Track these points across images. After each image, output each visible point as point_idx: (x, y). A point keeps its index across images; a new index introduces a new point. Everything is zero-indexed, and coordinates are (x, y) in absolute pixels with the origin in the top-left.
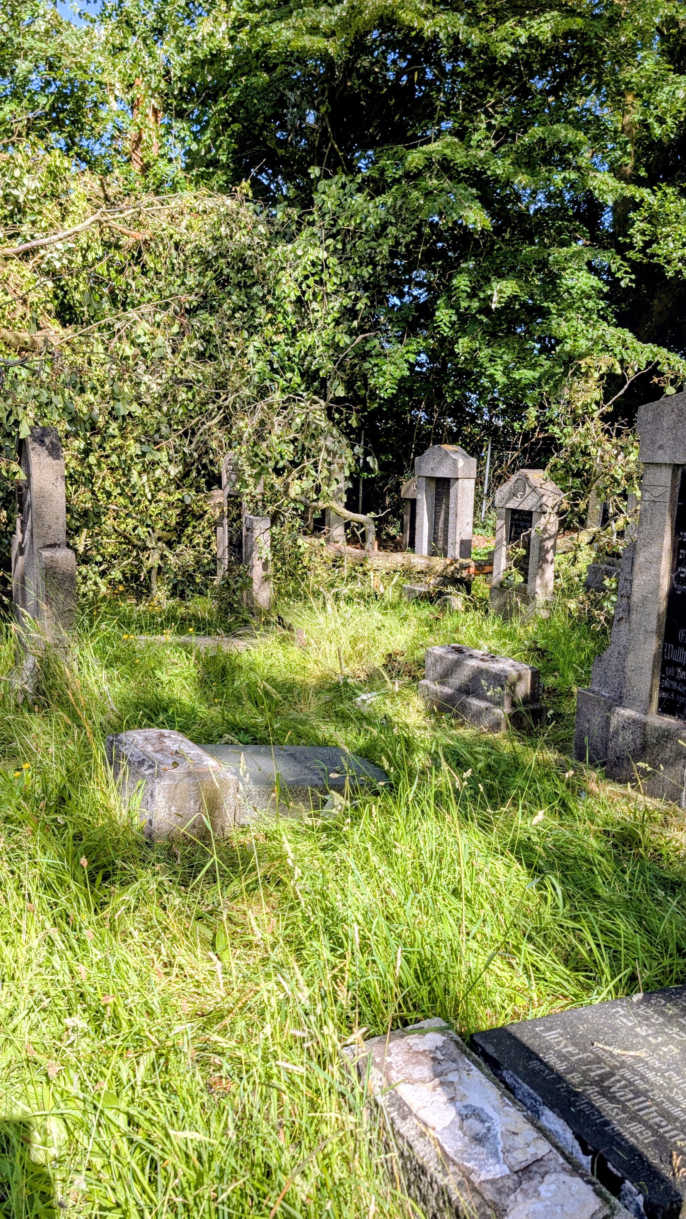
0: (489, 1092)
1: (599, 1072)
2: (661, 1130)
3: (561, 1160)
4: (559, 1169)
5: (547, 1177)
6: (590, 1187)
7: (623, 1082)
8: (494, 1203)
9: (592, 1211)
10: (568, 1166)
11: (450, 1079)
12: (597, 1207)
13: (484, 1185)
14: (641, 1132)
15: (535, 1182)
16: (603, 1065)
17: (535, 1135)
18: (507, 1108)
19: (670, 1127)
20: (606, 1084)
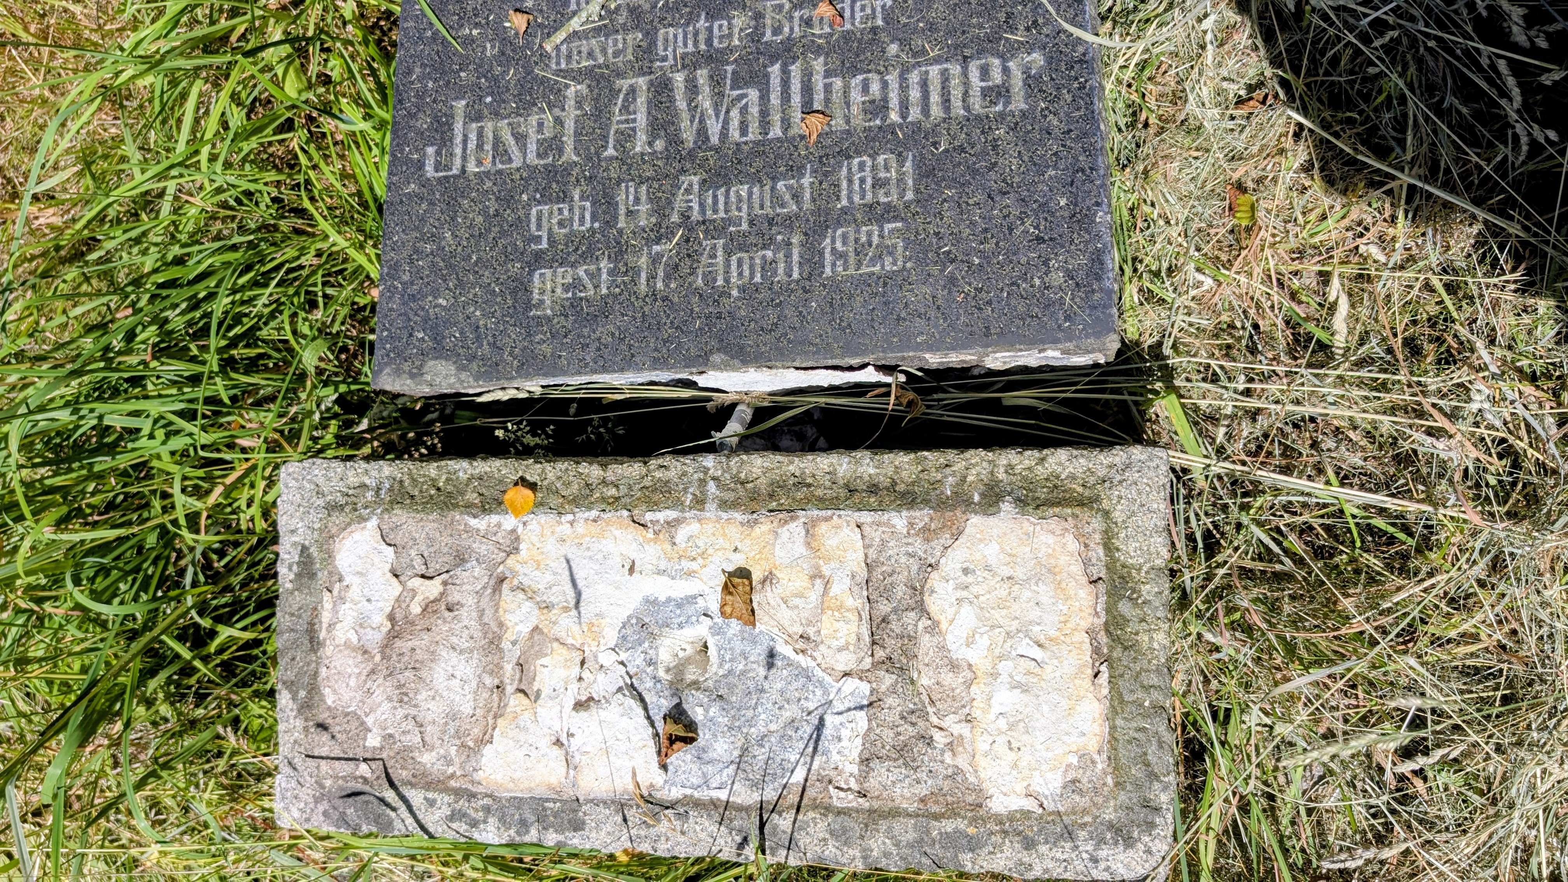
0: (607, 545)
1: (641, 119)
2: (894, 117)
3: (899, 520)
4: (918, 546)
5: (933, 604)
6: (1007, 506)
7: (702, 75)
8: (936, 794)
9: (1077, 569)
10: (922, 516)
11: (525, 629)
12: (1073, 545)
13: (872, 784)
14: (878, 184)
15: (926, 640)
16: (624, 84)
17: (796, 528)
18: (682, 534)
19: (892, 78)
20: (689, 136)
